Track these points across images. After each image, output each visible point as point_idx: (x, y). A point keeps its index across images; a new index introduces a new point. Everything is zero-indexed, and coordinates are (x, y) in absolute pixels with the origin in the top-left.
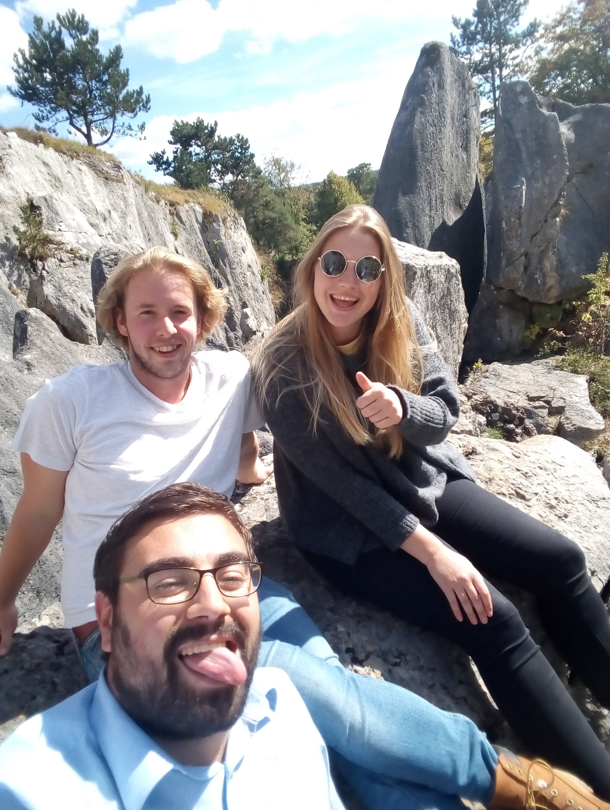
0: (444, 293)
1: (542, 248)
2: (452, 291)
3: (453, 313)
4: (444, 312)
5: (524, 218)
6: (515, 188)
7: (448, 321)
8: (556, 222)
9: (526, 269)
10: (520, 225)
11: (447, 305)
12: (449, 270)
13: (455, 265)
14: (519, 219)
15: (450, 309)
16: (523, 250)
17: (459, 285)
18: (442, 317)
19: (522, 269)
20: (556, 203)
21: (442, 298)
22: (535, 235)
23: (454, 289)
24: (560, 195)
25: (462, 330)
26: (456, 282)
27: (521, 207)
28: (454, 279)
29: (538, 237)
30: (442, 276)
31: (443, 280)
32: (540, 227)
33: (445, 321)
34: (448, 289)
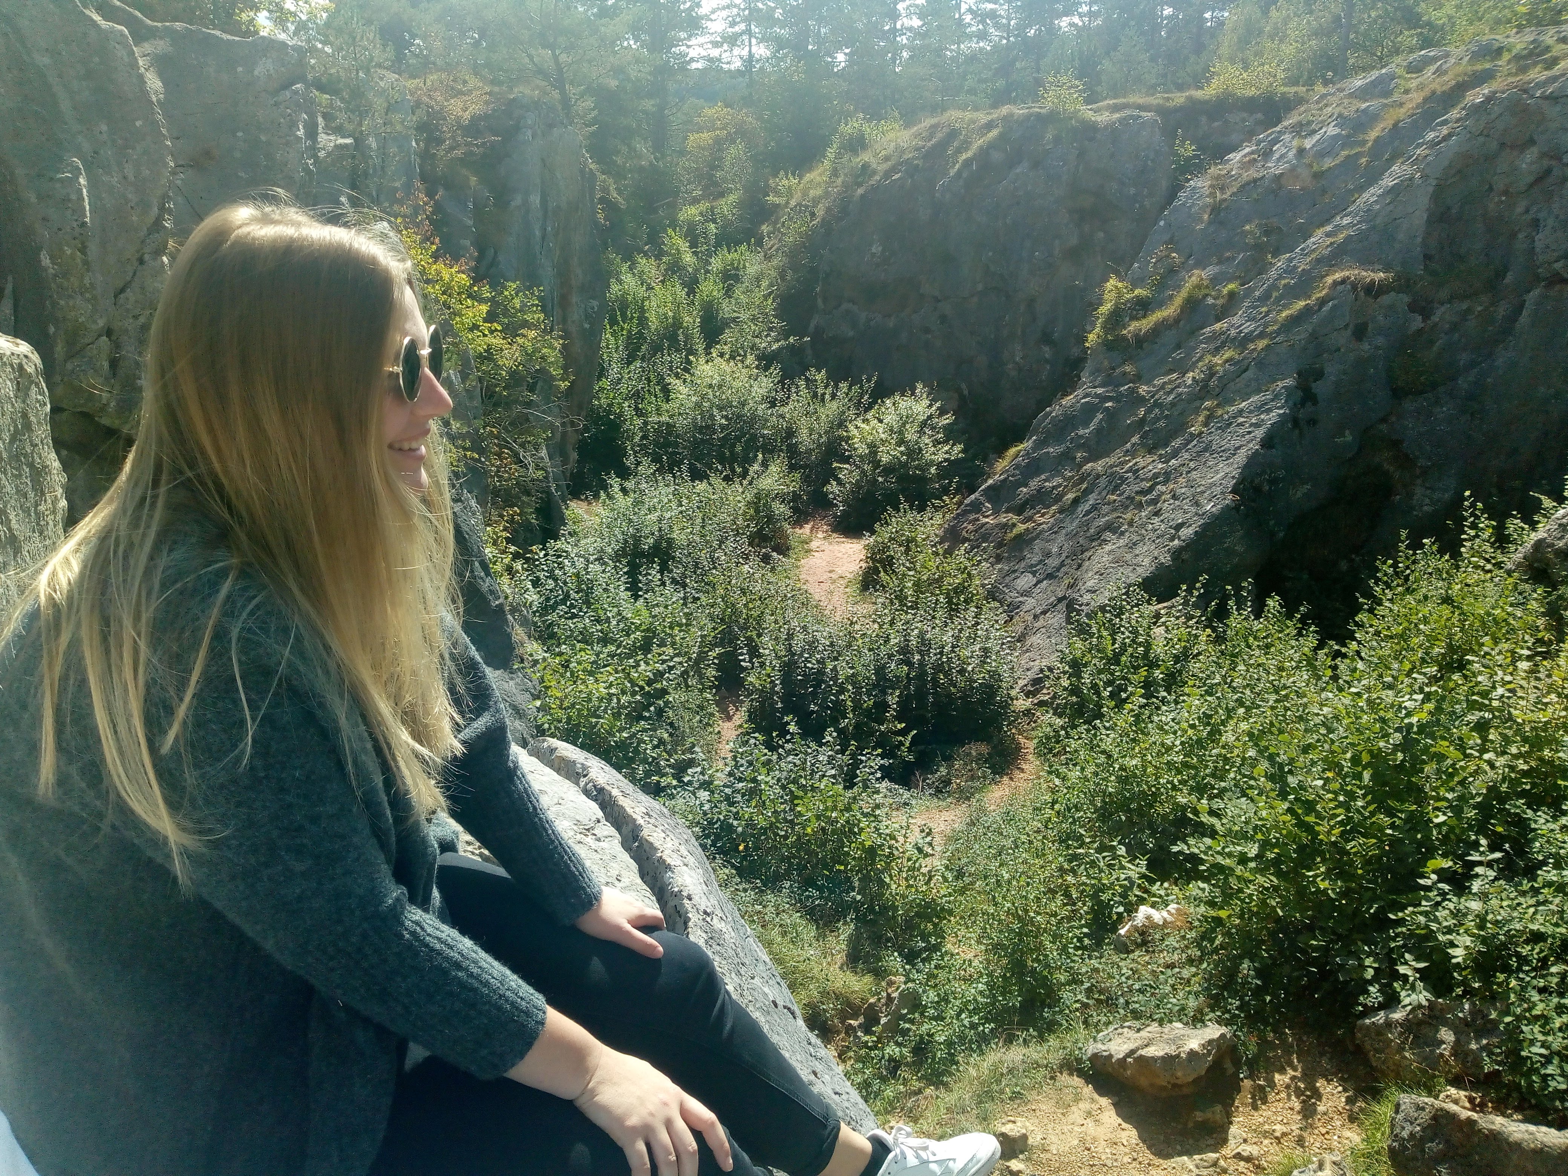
0: (16, 426)
1: (142, 320)
2: (33, 419)
3: (38, 474)
4: (20, 475)
5: (93, 249)
6: (61, 180)
7: (31, 494)
8: (162, 262)
9: (114, 364)
10: (86, 263)
11: (26, 455)
12: (21, 366)
13: (30, 355)
14: (83, 250)
15: (31, 465)
16: (101, 323)
17: (45, 404)
18: (17, 487)
19: (106, 364)
20: (157, 225)
21: (13, 439)
22: (122, 290)
23: (36, 416)
24: (162, 208)
25: (59, 517)
26: (39, 397)
27: (84, 224)
28: (33, 389)
29: (129, 293)
30: (8, 383)
31: (12, 394)
32: (131, 274)
33: (25, 495)
34: (25, 416)
